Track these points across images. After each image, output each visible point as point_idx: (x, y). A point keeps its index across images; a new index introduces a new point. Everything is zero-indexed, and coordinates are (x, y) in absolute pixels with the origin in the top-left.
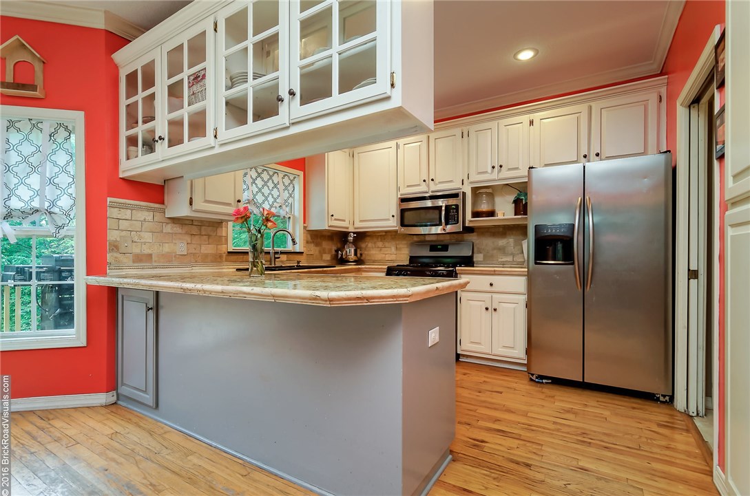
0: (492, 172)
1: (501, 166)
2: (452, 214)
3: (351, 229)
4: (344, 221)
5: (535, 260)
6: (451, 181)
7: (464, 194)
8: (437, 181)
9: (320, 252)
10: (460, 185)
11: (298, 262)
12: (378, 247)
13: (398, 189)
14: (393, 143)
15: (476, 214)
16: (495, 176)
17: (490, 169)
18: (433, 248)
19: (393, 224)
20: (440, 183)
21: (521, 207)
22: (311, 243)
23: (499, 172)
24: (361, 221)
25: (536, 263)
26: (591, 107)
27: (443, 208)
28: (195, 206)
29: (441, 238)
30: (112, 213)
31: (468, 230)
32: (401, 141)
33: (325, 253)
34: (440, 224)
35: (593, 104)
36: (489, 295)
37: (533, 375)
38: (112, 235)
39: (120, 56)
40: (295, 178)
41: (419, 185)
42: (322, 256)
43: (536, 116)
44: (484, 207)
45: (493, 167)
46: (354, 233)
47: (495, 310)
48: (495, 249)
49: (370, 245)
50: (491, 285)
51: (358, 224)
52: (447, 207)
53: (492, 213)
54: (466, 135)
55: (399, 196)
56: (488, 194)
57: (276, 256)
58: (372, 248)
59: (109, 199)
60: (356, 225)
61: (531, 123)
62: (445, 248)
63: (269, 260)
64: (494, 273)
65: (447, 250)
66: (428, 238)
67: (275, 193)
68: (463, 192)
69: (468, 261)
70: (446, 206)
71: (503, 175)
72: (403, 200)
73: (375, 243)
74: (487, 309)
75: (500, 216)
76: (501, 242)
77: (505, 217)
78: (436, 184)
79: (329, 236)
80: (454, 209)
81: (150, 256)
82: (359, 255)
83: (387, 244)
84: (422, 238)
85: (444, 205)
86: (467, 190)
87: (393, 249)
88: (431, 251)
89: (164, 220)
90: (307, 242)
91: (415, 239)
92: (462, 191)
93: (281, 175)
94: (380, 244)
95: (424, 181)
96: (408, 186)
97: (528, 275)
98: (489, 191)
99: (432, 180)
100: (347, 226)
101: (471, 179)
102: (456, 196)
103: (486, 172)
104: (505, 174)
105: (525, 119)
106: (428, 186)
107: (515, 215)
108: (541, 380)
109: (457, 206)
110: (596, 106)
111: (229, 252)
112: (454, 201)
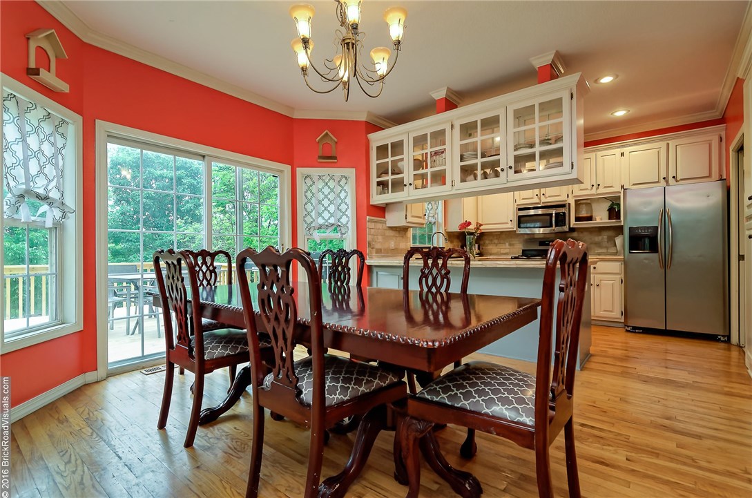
0: (592, 188)
1: (599, 185)
2: (561, 219)
5: (630, 249)
7: (569, 204)
8: (547, 195)
10: (565, 198)
12: (494, 244)
13: (515, 201)
15: (578, 219)
16: (594, 191)
17: (590, 187)
18: (542, 244)
19: (511, 226)
20: (549, 197)
21: (614, 213)
22: (449, 241)
23: (598, 188)
25: (630, 253)
26: (668, 144)
27: (554, 215)
28: (408, 220)
29: (547, 236)
30: (369, 225)
31: (572, 230)
34: (551, 226)
35: (670, 142)
36: (593, 275)
37: (628, 327)
38: (369, 238)
39: (372, 136)
41: (532, 198)
43: (626, 150)
44: (583, 214)
45: (593, 186)
47: (597, 285)
48: (591, 243)
49: (487, 242)
50: (595, 268)
53: (590, 218)
55: (516, 206)
56: (586, 204)
58: (489, 244)
59: (368, 217)
61: (622, 154)
66: (536, 236)
70: (556, 214)
71: (599, 191)
72: (520, 209)
73: (492, 240)
75: (598, 221)
76: (597, 239)
77: (602, 221)
78: (546, 198)
80: (562, 215)
81: (381, 249)
82: (481, 249)
83: (502, 241)
84: (532, 236)
85: (554, 212)
86: (572, 201)
87: (507, 244)
88: (539, 245)
89: (386, 228)
90: (447, 240)
91: (526, 237)
92: (568, 202)
94: (496, 241)
95: (537, 195)
96: (523, 199)
97: (624, 261)
98: (589, 201)
99: (543, 194)
101: (574, 194)
102: (563, 206)
103: (587, 189)
104: (602, 190)
105: (618, 151)
106: (540, 199)
107: (609, 219)
108: (635, 330)
109: (564, 213)
110: (672, 144)
112: (562, 210)
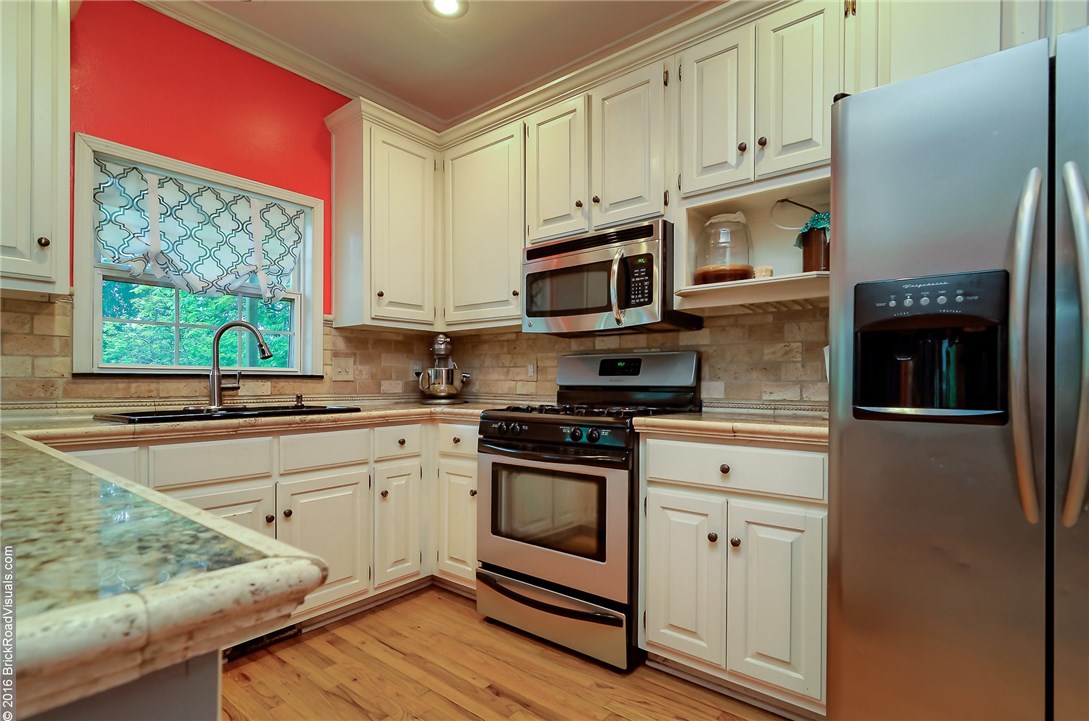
0: (739, 163)
3: (439, 327)
4: (419, 307)
5: (855, 402)
6: (639, 198)
7: (668, 228)
8: (604, 202)
9: (373, 376)
10: (660, 208)
11: (299, 398)
12: (503, 367)
13: (526, 230)
14: (515, 128)
16: (747, 171)
17: (733, 154)
18: (608, 368)
20: (613, 205)
22: (347, 355)
23: (759, 158)
24: (458, 308)
25: (858, 414)
27: (615, 267)
29: (628, 344)
31: (682, 321)
32: (532, 120)
33: (390, 378)
36: (720, 499)
40: (298, 214)
41: (567, 216)
42: (379, 386)
44: (725, 261)
45: (742, 148)
46: (446, 335)
47: (736, 544)
48: (753, 369)
50: (725, 470)
51: (455, 316)
52: (623, 261)
53: (745, 274)
54: (673, 77)
55: (529, 246)
56: (732, 227)
57: (226, 384)
58: (493, 367)
60: (449, 319)
61: (851, 5)
62: (633, 367)
63: (206, 392)
64: (733, 438)
65: (636, 372)
66: (600, 344)
67: (242, 242)
68: (665, 222)
69: (687, 401)
71: (768, 165)
72: (531, 255)
74: (713, 538)
75: (760, 278)
76: (771, 353)
78: (604, 211)
79: (397, 342)
80: (641, 266)
82: (457, 383)
83: (516, 361)
84: (588, 343)
85: (617, 257)
86: (678, 217)
87: (531, 369)
88: (602, 373)
90: (336, 354)
91: (574, 346)
92: (662, 219)
93: (258, 204)
94: (506, 359)
95: (579, 204)
96: (547, 221)
97: (832, 449)
98: (737, 217)
99: (596, 200)
100: (430, 318)
101: (687, 188)
102: (647, 232)
103: (724, 164)
104: (774, 161)
106: (586, 215)
107: (804, 271)
109: (649, 257)
111: (76, 376)
112: (642, 246)
